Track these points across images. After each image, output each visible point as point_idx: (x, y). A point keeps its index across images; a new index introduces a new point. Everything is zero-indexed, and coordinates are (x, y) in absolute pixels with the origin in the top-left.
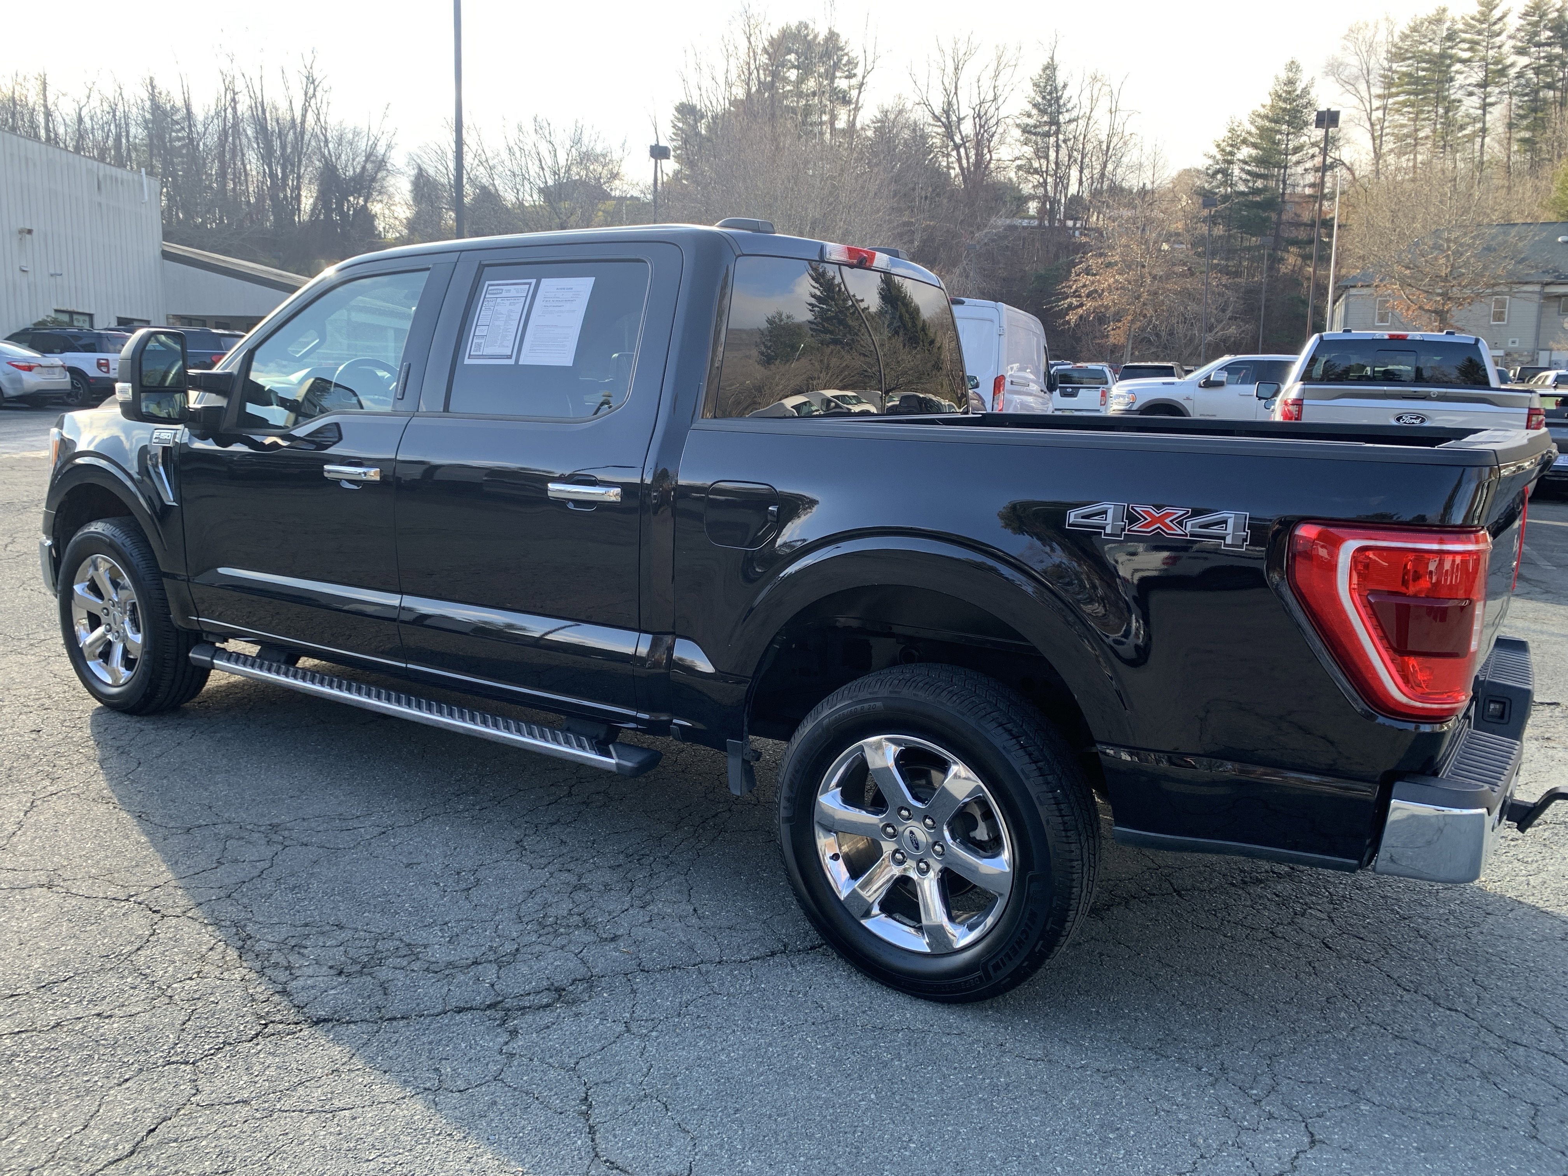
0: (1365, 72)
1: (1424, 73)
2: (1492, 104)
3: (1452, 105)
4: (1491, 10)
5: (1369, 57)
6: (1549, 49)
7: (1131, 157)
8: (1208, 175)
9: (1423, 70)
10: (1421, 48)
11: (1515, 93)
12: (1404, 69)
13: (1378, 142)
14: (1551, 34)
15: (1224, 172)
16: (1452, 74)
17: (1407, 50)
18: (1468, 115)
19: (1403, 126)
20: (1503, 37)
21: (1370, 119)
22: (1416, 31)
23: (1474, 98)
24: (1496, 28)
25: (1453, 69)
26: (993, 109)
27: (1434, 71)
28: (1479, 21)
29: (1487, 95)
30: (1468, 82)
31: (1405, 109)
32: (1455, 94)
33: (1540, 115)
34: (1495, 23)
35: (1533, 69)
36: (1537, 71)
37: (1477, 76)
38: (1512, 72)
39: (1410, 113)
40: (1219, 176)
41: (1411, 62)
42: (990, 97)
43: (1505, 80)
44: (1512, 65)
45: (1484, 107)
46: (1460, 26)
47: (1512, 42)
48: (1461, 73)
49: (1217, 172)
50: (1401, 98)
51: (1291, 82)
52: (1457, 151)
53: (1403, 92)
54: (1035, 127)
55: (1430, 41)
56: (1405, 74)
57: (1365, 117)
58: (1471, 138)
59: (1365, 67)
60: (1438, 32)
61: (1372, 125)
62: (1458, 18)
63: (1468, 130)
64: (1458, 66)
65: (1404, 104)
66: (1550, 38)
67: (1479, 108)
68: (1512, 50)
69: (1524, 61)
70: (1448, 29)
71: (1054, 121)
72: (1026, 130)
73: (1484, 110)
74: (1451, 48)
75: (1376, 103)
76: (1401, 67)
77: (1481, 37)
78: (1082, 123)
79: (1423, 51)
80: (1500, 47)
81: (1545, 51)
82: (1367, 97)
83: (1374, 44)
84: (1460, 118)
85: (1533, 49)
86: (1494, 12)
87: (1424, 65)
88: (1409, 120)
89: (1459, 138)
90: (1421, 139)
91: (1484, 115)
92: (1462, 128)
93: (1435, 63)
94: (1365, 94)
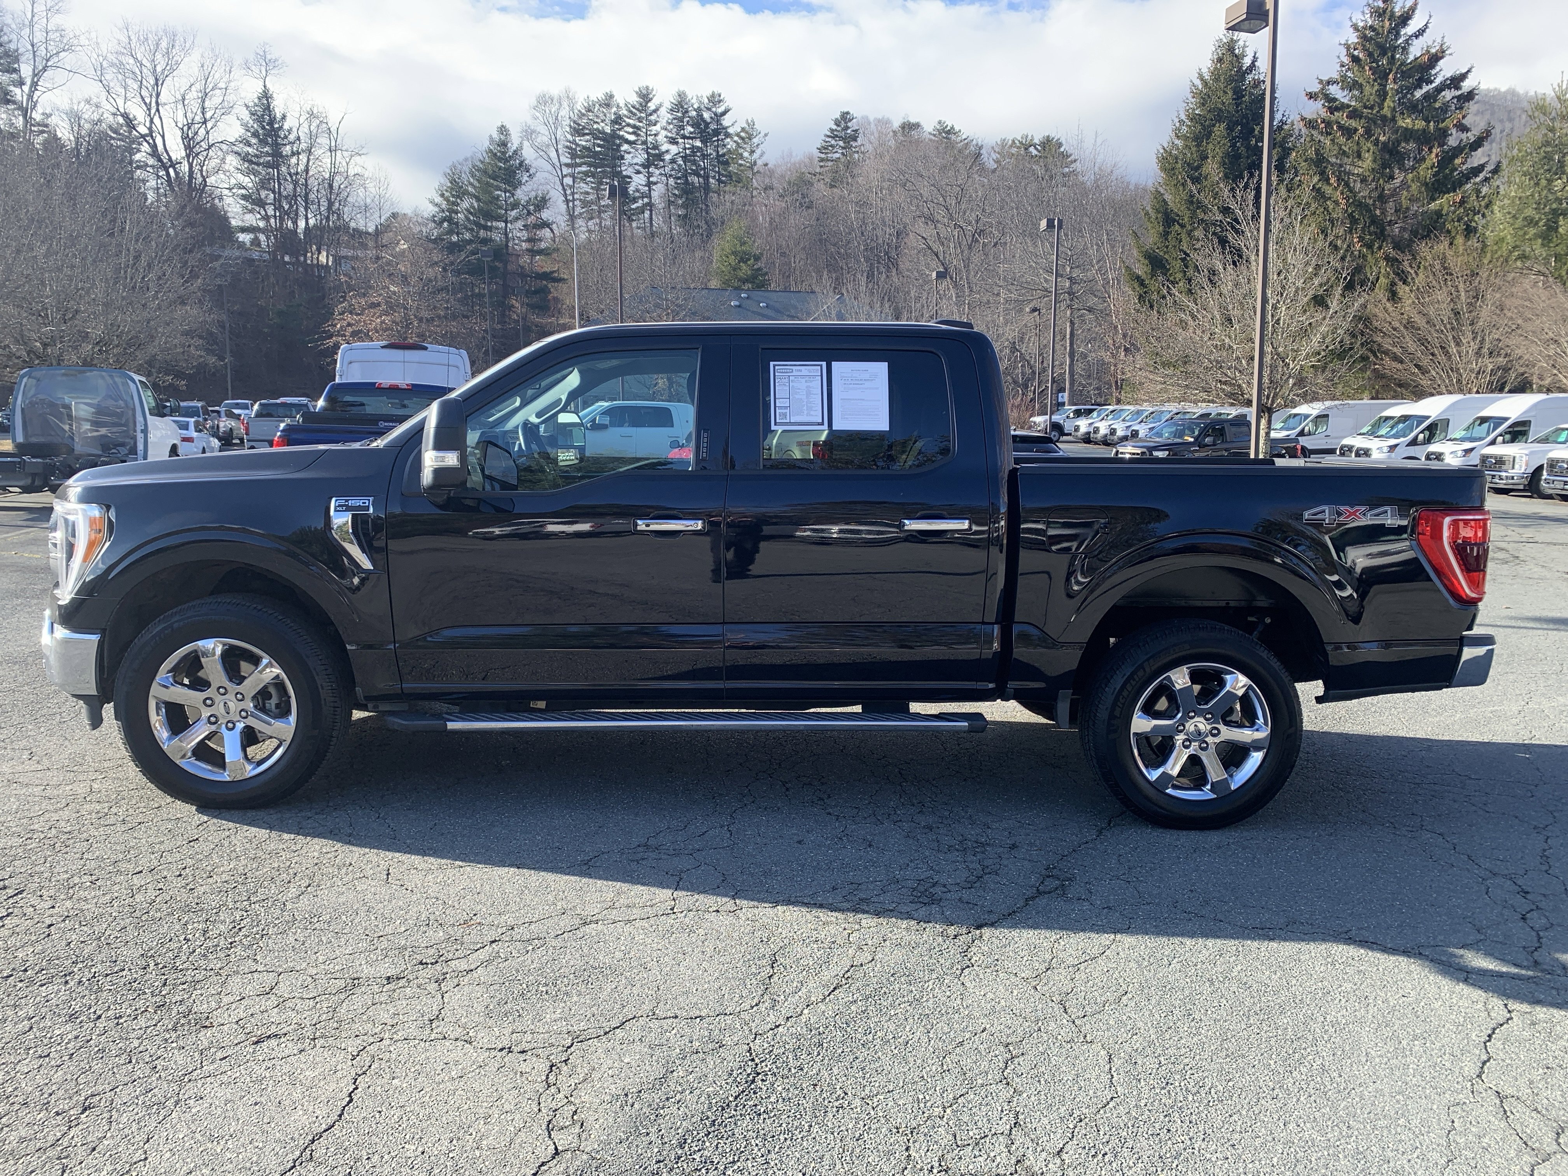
0: (554, 142)
1: (599, 149)
2: (655, 183)
3: (625, 181)
4: (647, 103)
5: (556, 128)
6: (690, 141)
7: (358, 196)
8: (434, 221)
9: (599, 146)
10: (595, 126)
11: (671, 176)
12: (584, 143)
13: (571, 204)
14: (692, 130)
15: (449, 220)
16: (622, 153)
17: (584, 128)
18: (638, 190)
19: (587, 193)
20: (657, 128)
21: (562, 184)
22: (589, 111)
23: (641, 176)
24: (653, 118)
25: (622, 148)
26: (202, 132)
27: (608, 149)
28: (638, 109)
29: (650, 175)
30: (635, 161)
31: (588, 179)
32: (627, 171)
33: (690, 196)
34: (651, 115)
35: (682, 157)
36: (685, 158)
37: (641, 157)
38: (668, 157)
39: (592, 182)
40: (445, 224)
41: (588, 137)
42: (198, 118)
43: (661, 164)
44: (667, 151)
45: (649, 184)
46: (624, 112)
47: (664, 133)
48: (629, 153)
49: (443, 220)
50: (584, 168)
51: (504, 144)
52: (633, 220)
53: (585, 164)
54: (256, 156)
55: (602, 122)
56: (584, 147)
57: (558, 182)
58: (642, 210)
59: (553, 137)
60: (608, 115)
61: (564, 190)
62: (622, 105)
63: (640, 203)
64: (625, 147)
65: (586, 174)
66: (691, 133)
67: (645, 186)
68: (665, 139)
69: (674, 149)
70: (615, 114)
71: (277, 154)
72: (245, 158)
73: (649, 187)
74: (620, 130)
75: (566, 171)
76: (582, 141)
77: (641, 124)
78: (303, 158)
79: (597, 129)
80: (656, 135)
81: (688, 143)
82: (558, 165)
83: (559, 118)
84: (631, 192)
85: (681, 141)
86: (649, 105)
87: (599, 142)
88: (592, 188)
89: (633, 209)
90: (603, 206)
91: (650, 191)
92: (635, 200)
93: (608, 142)
94: (556, 161)
